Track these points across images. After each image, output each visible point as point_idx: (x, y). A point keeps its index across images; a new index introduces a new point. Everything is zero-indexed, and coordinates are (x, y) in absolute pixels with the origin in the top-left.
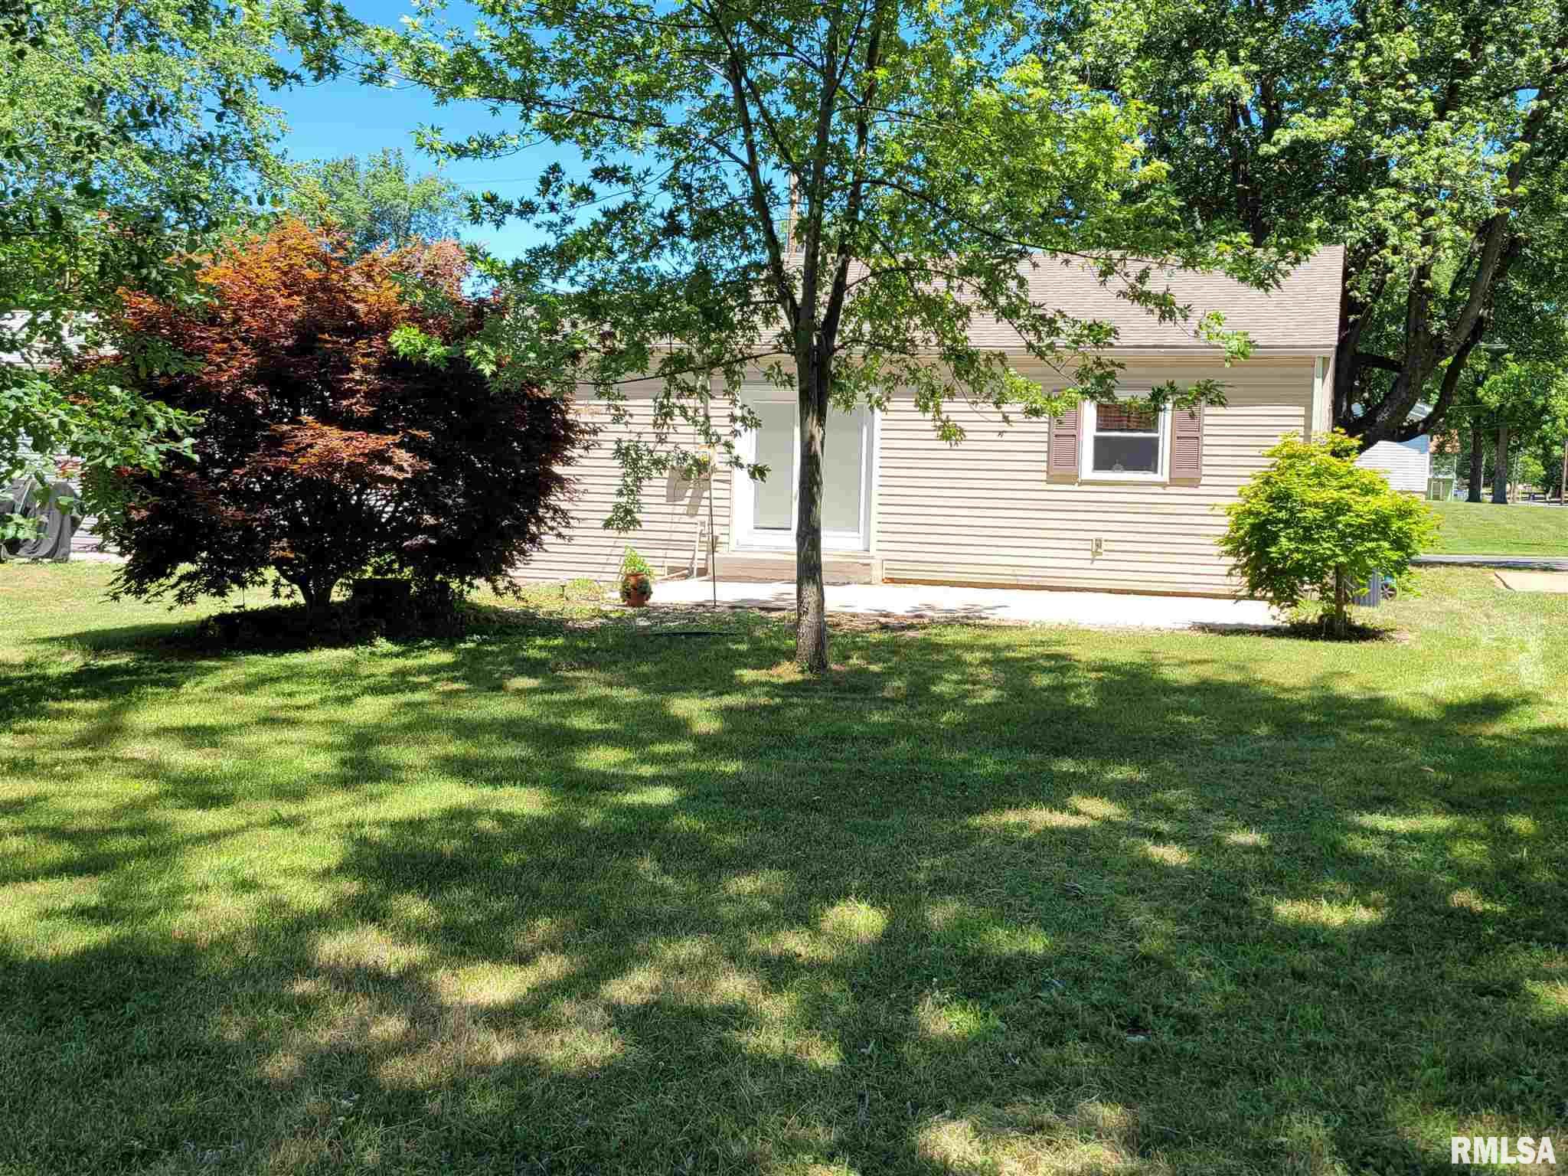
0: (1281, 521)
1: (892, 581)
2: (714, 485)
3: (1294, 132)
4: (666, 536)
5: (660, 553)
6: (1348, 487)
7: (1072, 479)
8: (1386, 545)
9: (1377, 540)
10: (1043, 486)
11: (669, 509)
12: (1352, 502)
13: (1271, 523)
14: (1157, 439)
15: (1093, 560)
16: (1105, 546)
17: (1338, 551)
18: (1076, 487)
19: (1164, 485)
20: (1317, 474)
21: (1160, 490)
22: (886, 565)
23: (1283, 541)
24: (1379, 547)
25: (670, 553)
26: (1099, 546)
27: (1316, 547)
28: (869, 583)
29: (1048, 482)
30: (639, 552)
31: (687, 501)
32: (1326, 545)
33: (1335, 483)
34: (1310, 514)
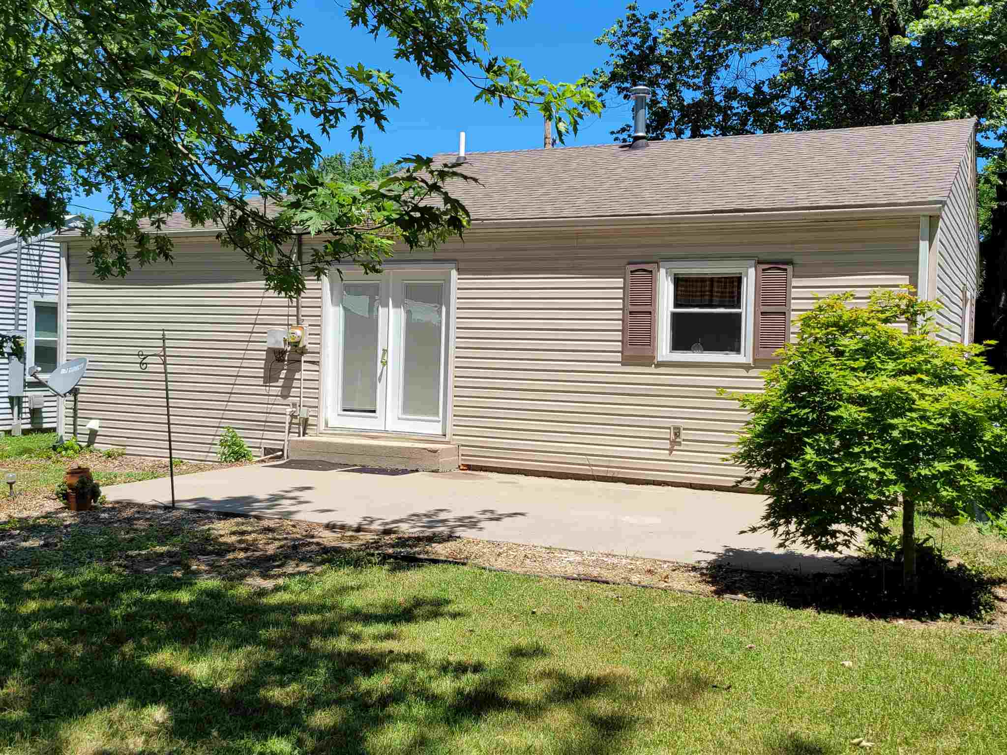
0: (803, 421)
1: (469, 467)
2: (304, 366)
3: (928, 21)
4: (262, 417)
5: (259, 434)
6: (913, 372)
7: (648, 360)
8: (972, 465)
9: (957, 456)
10: (618, 367)
11: (263, 390)
12: (914, 395)
13: (790, 424)
14: (739, 315)
15: (671, 450)
16: (684, 434)
17: (890, 474)
18: (652, 369)
19: (747, 367)
20: (866, 351)
21: (743, 372)
22: (464, 450)
23: (810, 454)
24: (960, 467)
25: (268, 435)
26: (677, 435)
27: (854, 467)
28: (436, 471)
29: (623, 364)
30: (240, 433)
31: (280, 383)
32: (869, 464)
33: (891, 365)
34: (849, 412)
